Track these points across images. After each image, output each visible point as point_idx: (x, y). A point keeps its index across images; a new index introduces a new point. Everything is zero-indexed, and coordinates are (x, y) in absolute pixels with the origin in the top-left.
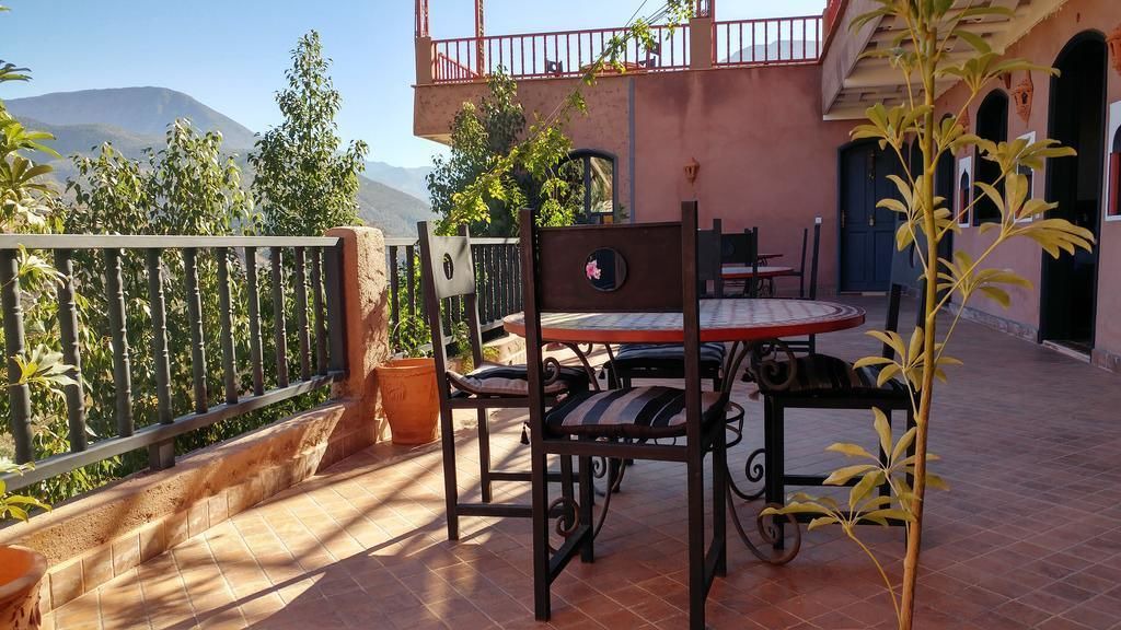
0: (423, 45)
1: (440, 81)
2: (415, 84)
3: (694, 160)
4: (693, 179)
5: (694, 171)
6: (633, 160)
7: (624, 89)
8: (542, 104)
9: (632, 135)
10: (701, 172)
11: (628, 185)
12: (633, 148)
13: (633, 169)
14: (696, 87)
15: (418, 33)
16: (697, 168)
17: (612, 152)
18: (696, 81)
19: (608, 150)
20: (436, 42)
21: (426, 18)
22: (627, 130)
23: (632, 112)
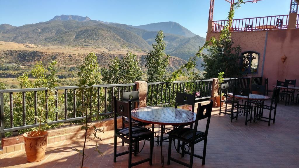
0: (210, 22)
1: (214, 31)
2: (207, 32)
3: (285, 56)
4: (284, 62)
5: (285, 59)
6: (265, 55)
7: (265, 35)
8: (239, 38)
9: (266, 48)
10: (287, 60)
11: (262, 61)
12: (265, 51)
13: (264, 57)
14: (289, 34)
15: (209, 19)
16: (286, 58)
17: (258, 52)
18: (289, 32)
19: (257, 51)
20: (213, 22)
21: (212, 15)
22: (264, 46)
23: (266, 41)
